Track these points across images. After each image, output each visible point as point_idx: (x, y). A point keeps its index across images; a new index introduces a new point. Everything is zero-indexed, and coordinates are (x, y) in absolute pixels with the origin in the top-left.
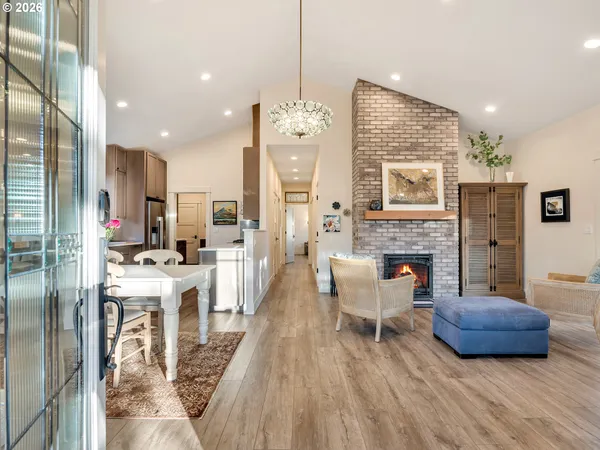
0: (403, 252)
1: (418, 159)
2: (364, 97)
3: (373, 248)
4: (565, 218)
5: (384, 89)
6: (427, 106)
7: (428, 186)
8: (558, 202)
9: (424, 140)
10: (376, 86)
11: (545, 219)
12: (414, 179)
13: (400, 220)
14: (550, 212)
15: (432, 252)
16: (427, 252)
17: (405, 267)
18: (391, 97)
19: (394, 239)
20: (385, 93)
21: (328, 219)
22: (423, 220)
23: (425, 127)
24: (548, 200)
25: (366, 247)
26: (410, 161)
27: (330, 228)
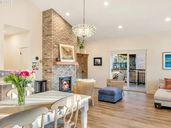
0: (64, 76)
1: (68, 44)
2: (54, 17)
3: (56, 75)
4: (101, 65)
5: (59, 16)
6: (70, 26)
7: (71, 54)
8: (99, 61)
9: (70, 38)
10: (57, 14)
11: (95, 65)
12: (68, 51)
13: (63, 65)
14: (96, 63)
15: (71, 76)
16: (70, 76)
17: (64, 82)
18: (61, 20)
19: (62, 72)
20: (60, 17)
21: (34, 64)
22: (69, 65)
23: (70, 33)
24: (96, 60)
25: (54, 76)
26: (66, 44)
27: (35, 68)
